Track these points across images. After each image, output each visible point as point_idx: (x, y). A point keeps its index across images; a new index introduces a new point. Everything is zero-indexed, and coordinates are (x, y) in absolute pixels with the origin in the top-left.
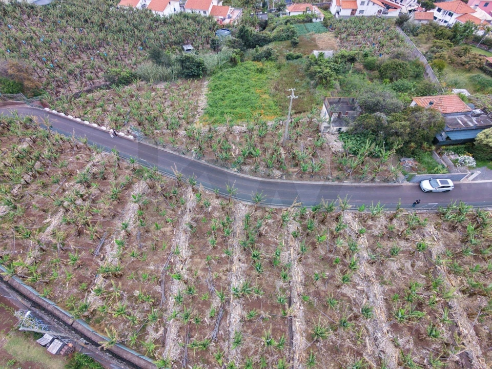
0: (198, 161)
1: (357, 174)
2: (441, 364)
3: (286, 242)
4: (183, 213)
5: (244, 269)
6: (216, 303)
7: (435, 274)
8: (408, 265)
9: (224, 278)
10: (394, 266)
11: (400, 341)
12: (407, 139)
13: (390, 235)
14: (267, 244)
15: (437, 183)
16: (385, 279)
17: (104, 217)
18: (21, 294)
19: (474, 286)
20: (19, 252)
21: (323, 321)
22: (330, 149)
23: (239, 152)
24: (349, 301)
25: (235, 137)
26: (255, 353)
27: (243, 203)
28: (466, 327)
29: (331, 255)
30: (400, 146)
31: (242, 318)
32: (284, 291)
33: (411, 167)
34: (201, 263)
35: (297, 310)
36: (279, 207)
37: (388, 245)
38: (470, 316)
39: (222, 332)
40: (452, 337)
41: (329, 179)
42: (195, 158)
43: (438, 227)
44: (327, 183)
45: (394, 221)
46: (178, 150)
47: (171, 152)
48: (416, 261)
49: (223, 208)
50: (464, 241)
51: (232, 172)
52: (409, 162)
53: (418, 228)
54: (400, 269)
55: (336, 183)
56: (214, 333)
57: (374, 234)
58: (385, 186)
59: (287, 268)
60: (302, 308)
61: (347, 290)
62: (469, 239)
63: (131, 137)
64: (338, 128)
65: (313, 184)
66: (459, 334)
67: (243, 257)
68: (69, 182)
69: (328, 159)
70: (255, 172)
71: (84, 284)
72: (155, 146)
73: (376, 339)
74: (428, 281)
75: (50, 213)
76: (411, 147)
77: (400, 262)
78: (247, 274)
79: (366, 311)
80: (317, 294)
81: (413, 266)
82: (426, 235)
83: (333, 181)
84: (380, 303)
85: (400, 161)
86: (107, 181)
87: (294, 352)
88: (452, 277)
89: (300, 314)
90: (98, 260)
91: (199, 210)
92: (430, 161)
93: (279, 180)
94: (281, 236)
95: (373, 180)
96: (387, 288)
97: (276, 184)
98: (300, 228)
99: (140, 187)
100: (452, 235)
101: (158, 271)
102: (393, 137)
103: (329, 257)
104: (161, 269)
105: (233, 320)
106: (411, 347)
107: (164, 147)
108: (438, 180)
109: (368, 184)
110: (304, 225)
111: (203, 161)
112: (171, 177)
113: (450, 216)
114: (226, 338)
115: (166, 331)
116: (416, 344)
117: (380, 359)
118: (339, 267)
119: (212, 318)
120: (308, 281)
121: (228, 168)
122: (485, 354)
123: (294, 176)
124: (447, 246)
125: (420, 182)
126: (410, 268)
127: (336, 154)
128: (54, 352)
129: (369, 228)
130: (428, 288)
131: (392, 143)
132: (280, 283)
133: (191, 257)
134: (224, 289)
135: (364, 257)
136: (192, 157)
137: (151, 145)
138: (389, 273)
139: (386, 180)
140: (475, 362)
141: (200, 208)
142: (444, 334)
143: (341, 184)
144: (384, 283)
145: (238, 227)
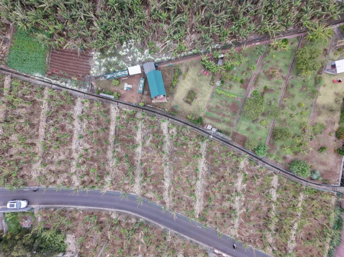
0: (166, 228)
1: (63, 213)
2: (58, 119)
3: (113, 170)
4: (170, 188)
5: (136, 157)
6: (148, 143)
7: (44, 153)
8: (55, 157)
9: (145, 153)
10: (62, 157)
11: (71, 127)
13: (58, 173)
14: (123, 169)
16: (68, 151)
20: (250, 168)
21: (101, 134)
22: (76, 237)
23: (139, 235)
24: (88, 142)
25: (142, 250)
26: (131, 124)
27: (135, 194)
28: (42, 131)
29: (92, 163)
31: (136, 136)
32: (117, 147)
33: (26, 220)
34: (157, 160)
35: (111, 139)
36: (115, 191)
37: (62, 168)
38: (37, 136)
39: (145, 131)
40: (49, 128)
41: (83, 211)
43: (30, 177)
44: (84, 207)
45: (53, 181)
46: (181, 237)
47: (185, 236)
48: (50, 159)
49: (147, 190)
50: (21, 169)
51: (143, 217)
52: (26, 224)
54: (59, 156)
55: (79, 207)
57: (66, 174)
61: (88, 146)
62: (18, 170)
63: (216, 251)
66: (45, 129)
67: (136, 162)
68: (244, 211)
69: (79, 228)
70: (128, 217)
71: (210, 152)
72: (198, 242)
73: (81, 128)
74: (49, 150)
75: (246, 190)
76: (19, 236)
77: (58, 159)
78: (134, 154)
79: (81, 137)
80: (102, 145)
81: (53, 157)
82: (39, 172)
83: (80, 209)
84: (74, 141)
85: (32, 225)
86: (222, 212)
87: (115, 124)
88: (37, 151)
89: (110, 137)
92: (12, 225)
93: (113, 210)
94: (116, 174)
95: (55, 209)
96: (69, 147)
97: (116, 208)
98: (105, 178)
99: (198, 207)
100: (25, 172)
101: (177, 156)
104: (176, 158)
105: (140, 135)
106: (67, 125)
107: (191, 241)
108: (15, 207)
109: (59, 206)
110: (103, 180)
111: (163, 227)
114: (143, 130)
115: (168, 132)
116: (65, 126)
117: (81, 121)
118: (89, 157)
119: (149, 136)
120: (105, 151)
121: (146, 221)
122: (39, 122)
123: (104, 213)
124: (31, 167)
125: (26, 207)
126: (55, 156)
127: (73, 231)
129: (68, 177)
130: (50, 147)
134: (145, 148)
135: (75, 161)
136: (171, 231)
137: (201, 243)
138: (66, 154)
139: (47, 209)
140: (45, 119)
141: (160, 191)
142: (52, 129)
143: (75, 207)
144: (70, 149)
145: (138, 180)
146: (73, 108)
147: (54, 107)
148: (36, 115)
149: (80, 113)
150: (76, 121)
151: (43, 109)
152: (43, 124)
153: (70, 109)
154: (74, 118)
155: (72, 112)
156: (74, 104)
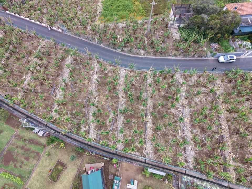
0: (99, 45)
1: (186, 52)
2: (210, 140)
3: (146, 89)
4: (93, 74)
5: (124, 101)
6: (112, 116)
7: (216, 103)
8: (204, 99)
9: (115, 105)
10: (197, 99)
11: (194, 131)
12: (217, 31)
13: (198, 85)
14: (136, 89)
15: (228, 57)
16: (192, 106)
17: (53, 76)
18: (20, 112)
19: (233, 108)
20: (14, 93)
21: (160, 123)
22: (173, 38)
23: (121, 40)
24: (173, 115)
25: (119, 31)
26: (130, 136)
27: (124, 68)
28: (225, 126)
29: (167, 95)
30: (212, 36)
31: (124, 123)
32: (143, 111)
33: (216, 48)
34: (103, 98)
35: (149, 119)
36: (143, 71)
37: (195, 90)
38: (228, 121)
39: (114, 128)
40: (217, 129)
41: (170, 56)
42: (97, 43)
43: (222, 81)
44: (169, 58)
45: (201, 78)
46: (88, 39)
47: (84, 39)
48: (208, 98)
49: (114, 71)
50: (234, 88)
51: (118, 52)
52: (215, 46)
53: (212, 81)
54: (200, 101)
55: (174, 58)
56: (111, 128)
57: (190, 84)
58: (200, 60)
59: (145, 100)
60: (151, 118)
61: (173, 110)
62: (237, 87)
63: (60, 30)
64: (178, 24)
65: (162, 59)
66: (221, 128)
67: (124, 96)
68: (31, 57)
69: (171, 44)
70: (130, 51)
71: (49, 108)
72: (74, 36)
73: (183, 130)
74: (212, 106)
75: (24, 74)
76: (218, 37)
77: (201, 98)
78: (126, 104)
79: (181, 119)
80: (159, 112)
81: (206, 100)
82: (216, 85)
83: (172, 57)
84: (188, 116)
85: (210, 45)
86: (51, 56)
87: (147, 135)
88: (223, 104)
89: (150, 120)
90: (53, 97)
91: (101, 72)
92: (227, 45)
93: (143, 56)
94: (143, 85)
95: (193, 56)
96: (192, 109)
97: (142, 58)
98: (153, 81)
99: (69, 60)
100: (229, 85)
101: (83, 102)
102: (209, 31)
103: (166, 96)
104: (85, 101)
105: (119, 123)
106: (199, 133)
107: (79, 36)
108: (228, 56)
109: (191, 58)
110: (155, 80)
111: (102, 45)
112: (85, 54)
113: (230, 75)
114: (117, 130)
115: (89, 127)
116: (201, 132)
117: (184, 138)
118: (171, 100)
119: (110, 122)
120: (155, 106)
121: (115, 49)
122: (230, 136)
123: (151, 54)
124: (225, 90)
125: (219, 57)
127: (175, 41)
128: (41, 135)
129: (188, 81)
130: (211, 109)
131: (208, 34)
132: (142, 107)
133: (99, 95)
134: (115, 110)
135: (183, 96)
136: (96, 43)
137: (72, 35)
138: (194, 103)
139: (201, 56)
140: (225, 139)
141: (102, 71)
142: (214, 128)
143: (176, 58)
144: (191, 107)
145: (122, 81)
146: (196, 153)
147: (218, 155)
148: (236, 145)
149: (187, 148)
150: (190, 139)
151: (230, 153)
152: (226, 134)
153: (200, 153)
154: (192, 142)
155: (196, 149)
156: (195, 159)
